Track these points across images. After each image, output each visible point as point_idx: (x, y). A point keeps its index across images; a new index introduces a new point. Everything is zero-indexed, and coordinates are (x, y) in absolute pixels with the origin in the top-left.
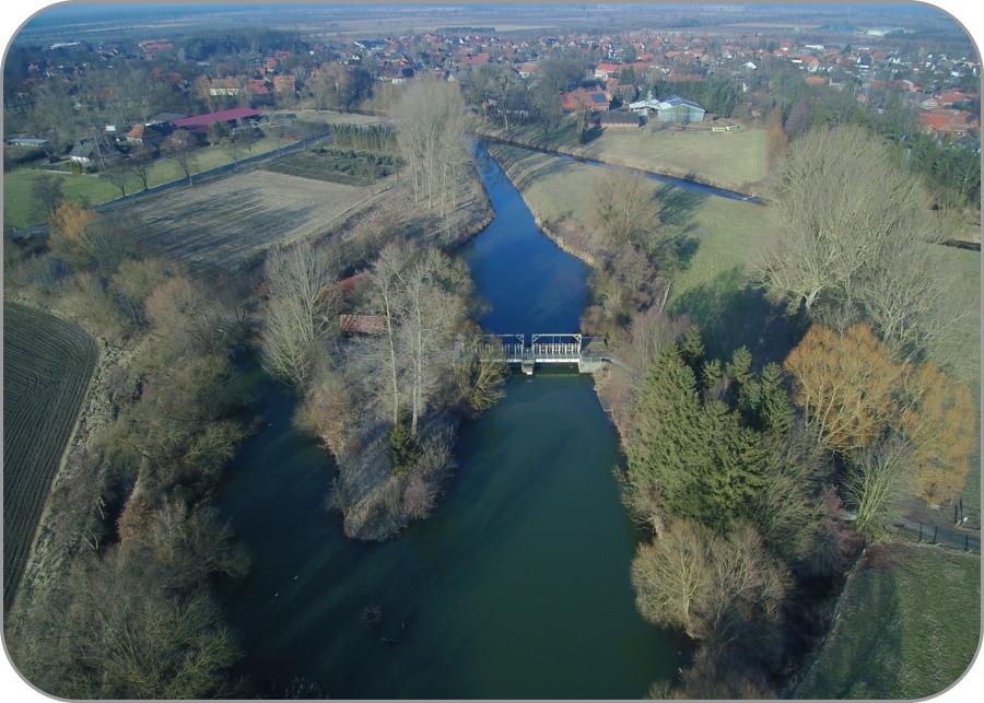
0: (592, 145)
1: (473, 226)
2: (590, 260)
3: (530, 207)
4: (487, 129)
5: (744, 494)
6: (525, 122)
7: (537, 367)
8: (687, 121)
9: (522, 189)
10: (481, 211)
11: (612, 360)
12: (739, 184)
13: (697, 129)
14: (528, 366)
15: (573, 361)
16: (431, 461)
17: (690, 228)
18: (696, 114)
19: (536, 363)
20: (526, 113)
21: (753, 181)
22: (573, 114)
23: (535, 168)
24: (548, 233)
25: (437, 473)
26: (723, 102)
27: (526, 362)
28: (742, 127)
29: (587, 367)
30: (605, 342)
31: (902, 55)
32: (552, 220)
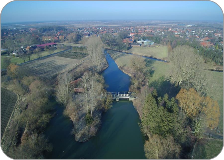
0: (130, 50)
1: (104, 68)
2: (130, 75)
3: (117, 63)
4: (107, 47)
5: (169, 128)
6: (115, 45)
7: (120, 99)
8: (150, 45)
9: (115, 60)
10: (106, 65)
11: (137, 97)
12: (162, 58)
13: (152, 47)
14: (117, 99)
15: (128, 98)
16: (96, 122)
17: (152, 68)
18: (152, 43)
19: (119, 99)
20: (115, 44)
21: (165, 57)
22: (125, 44)
23: (118, 55)
24: (121, 69)
25: (97, 125)
26: (158, 41)
27: (117, 98)
28: (162, 46)
29: (131, 99)
30: (135, 93)
31: (195, 30)
32: (122, 66)
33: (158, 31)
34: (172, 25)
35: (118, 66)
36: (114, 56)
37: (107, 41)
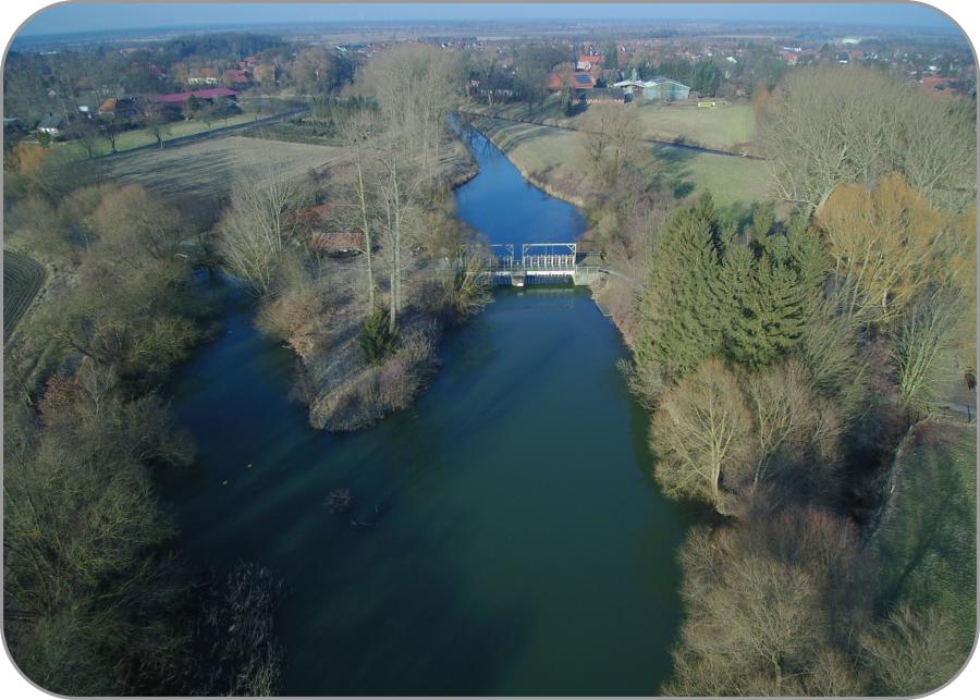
0: (578, 117)
3: (516, 164)
4: (470, 107)
6: (509, 100)
8: (673, 99)
9: (507, 151)
10: (465, 165)
11: (611, 272)
12: (729, 146)
13: (682, 105)
15: (568, 273)
17: (682, 175)
18: (681, 92)
21: (743, 142)
22: (558, 94)
23: (519, 133)
24: (536, 182)
25: (418, 365)
26: (707, 82)
27: (517, 274)
28: (727, 103)
30: (602, 257)
32: (538, 173)
33: (710, 55)
34: (773, 38)
35: (524, 174)
36: (503, 137)
37: (474, 83)
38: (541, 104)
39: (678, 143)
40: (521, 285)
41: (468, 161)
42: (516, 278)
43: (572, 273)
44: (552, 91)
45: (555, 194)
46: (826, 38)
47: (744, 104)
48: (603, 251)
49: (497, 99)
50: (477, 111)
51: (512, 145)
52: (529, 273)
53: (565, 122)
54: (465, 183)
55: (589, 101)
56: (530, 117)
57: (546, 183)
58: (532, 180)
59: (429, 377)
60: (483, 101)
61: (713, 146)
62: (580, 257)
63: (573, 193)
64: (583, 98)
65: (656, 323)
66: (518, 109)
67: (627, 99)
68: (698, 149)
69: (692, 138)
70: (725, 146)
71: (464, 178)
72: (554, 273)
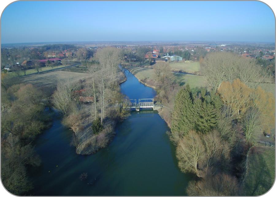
0: (153, 65)
1: (120, 81)
3: (137, 77)
4: (124, 63)
7: (141, 109)
8: (178, 60)
9: (134, 74)
11: (163, 106)
13: (181, 62)
15: (151, 107)
16: (107, 131)
17: (182, 80)
20: (135, 59)
21: (197, 71)
22: (148, 59)
23: (138, 70)
25: (109, 134)
26: (187, 56)
28: (193, 61)
29: (155, 108)
32: (143, 80)
33: (187, 49)
34: (203, 45)
35: (139, 80)
36: (133, 71)
37: (126, 57)
38: (143, 62)
39: (180, 72)
40: (138, 110)
41: (124, 77)
42: (137, 108)
43: (153, 107)
44: (146, 59)
45: (148, 85)
46: (217, 45)
47: (197, 62)
48: (161, 101)
49: (132, 61)
50: (127, 64)
51: (136, 73)
52: (141, 107)
53: (150, 67)
54: (123, 83)
55: (156, 61)
56: (141, 65)
57: (145, 83)
58: (141, 82)
59: (112, 138)
60: (128, 61)
61: (190, 72)
62: (155, 102)
63: (153, 85)
64: (155, 60)
65: (176, 120)
66: (137, 63)
67: (166, 61)
68: (185, 73)
69: (184, 70)
70: (193, 72)
71: (123, 81)
72: (147, 107)
